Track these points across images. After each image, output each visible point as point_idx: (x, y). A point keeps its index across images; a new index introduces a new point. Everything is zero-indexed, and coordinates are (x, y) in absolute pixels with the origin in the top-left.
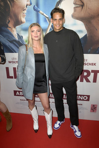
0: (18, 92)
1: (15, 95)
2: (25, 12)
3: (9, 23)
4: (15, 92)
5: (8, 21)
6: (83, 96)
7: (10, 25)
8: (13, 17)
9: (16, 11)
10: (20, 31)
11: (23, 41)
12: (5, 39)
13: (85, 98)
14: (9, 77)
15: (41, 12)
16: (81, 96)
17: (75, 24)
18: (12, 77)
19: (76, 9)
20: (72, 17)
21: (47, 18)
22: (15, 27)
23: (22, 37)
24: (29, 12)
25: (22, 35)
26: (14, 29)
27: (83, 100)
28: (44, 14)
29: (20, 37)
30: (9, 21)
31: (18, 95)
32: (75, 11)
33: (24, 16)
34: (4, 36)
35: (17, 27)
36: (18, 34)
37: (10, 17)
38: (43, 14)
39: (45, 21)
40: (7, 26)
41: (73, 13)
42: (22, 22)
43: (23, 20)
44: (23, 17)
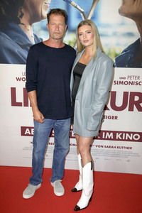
0: (27, 130)
1: (23, 134)
3: (21, 16)
4: (23, 129)
5: (20, 14)
6: (134, 133)
7: (23, 20)
8: (29, 8)
10: (39, 30)
12: (13, 42)
13: (136, 137)
14: (14, 103)
15: (73, 3)
16: (130, 133)
17: (123, 24)
18: (20, 104)
21: (83, 12)
22: (31, 24)
23: (42, 40)
24: (55, 2)
26: (29, 27)
27: (133, 140)
28: (78, 7)
29: (38, 40)
30: (22, 14)
31: (28, 135)
33: (46, 8)
34: (13, 38)
38: (76, 7)
39: (79, 17)
40: (19, 22)
41: (121, 7)
42: (43, 17)
43: (45, 13)
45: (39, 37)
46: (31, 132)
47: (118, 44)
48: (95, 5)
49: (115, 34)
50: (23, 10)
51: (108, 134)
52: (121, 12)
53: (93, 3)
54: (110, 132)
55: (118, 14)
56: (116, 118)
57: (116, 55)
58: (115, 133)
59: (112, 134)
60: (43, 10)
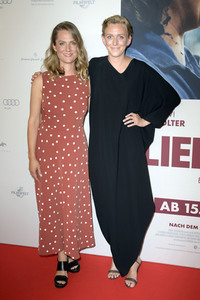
0: (165, 203)
3: (166, 22)
5: (164, 18)
7: (170, 28)
10: (195, 43)
22: (181, 34)
26: (178, 39)
30: (169, 19)
31: (165, 212)
35: (187, 33)
37: (173, 8)
46: (170, 208)
50: (170, 12)
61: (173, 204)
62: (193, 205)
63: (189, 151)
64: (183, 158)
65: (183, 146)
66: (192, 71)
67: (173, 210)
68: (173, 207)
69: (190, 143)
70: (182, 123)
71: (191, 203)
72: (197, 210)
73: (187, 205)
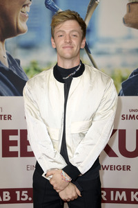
2: (27, 9)
9: (8, 6)
10: (15, 49)
11: (19, 70)
17: (129, 37)
19: (132, 6)
20: (124, 22)
23: (19, 62)
24: (35, 10)
25: (18, 58)
29: (14, 62)
32: (130, 10)
33: (23, 18)
35: (8, 40)
36: (9, 56)
41: (127, 16)
42: (19, 31)
43: (23, 25)
44: (23, 21)
45: (14, 58)
46: (2, 199)
47: (124, 65)
48: (90, 13)
49: (119, 51)
51: (118, 193)
52: (125, 21)
53: (88, 12)
54: (121, 190)
55: (123, 24)
56: (129, 168)
57: (123, 79)
58: (128, 191)
59: (124, 193)
60: (19, 21)
61: (4, 193)
62: (23, 192)
63: (17, 141)
64: (12, 149)
65: (12, 138)
66: (15, 72)
67: (5, 200)
68: (4, 196)
69: (17, 135)
70: (10, 117)
71: (21, 190)
72: (27, 196)
73: (18, 193)
